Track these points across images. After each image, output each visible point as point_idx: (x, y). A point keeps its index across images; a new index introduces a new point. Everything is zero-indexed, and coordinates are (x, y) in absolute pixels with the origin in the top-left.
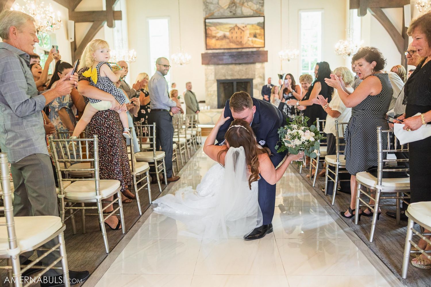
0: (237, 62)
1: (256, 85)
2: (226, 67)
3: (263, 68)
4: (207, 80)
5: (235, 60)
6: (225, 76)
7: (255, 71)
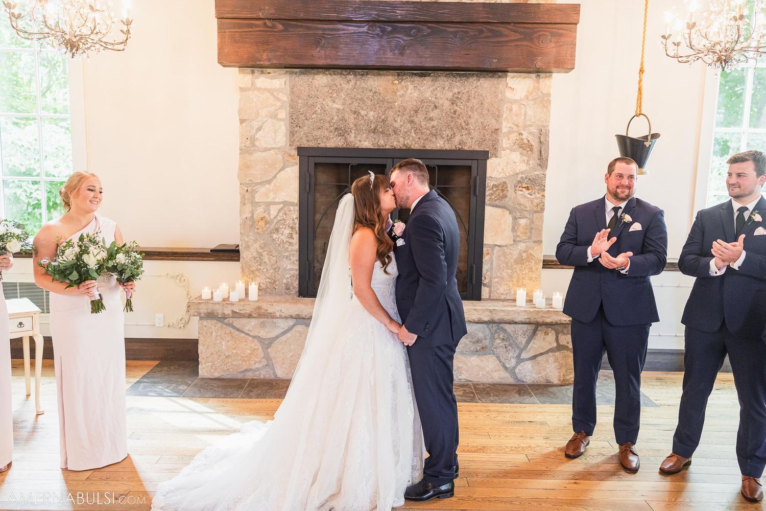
0: (408, 62)
1: (502, 187)
2: (347, 84)
3: (544, 101)
4: (248, 147)
5: (402, 50)
6: (342, 132)
7: (498, 117)
